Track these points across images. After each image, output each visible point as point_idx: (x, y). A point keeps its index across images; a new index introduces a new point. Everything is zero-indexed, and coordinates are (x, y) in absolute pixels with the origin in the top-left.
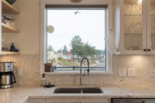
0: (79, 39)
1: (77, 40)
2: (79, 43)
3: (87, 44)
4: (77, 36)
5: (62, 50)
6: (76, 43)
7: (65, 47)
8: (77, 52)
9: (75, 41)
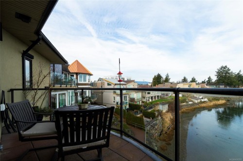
0: (227, 69)
1: (224, 71)
2: (227, 73)
3: (238, 74)
4: (224, 66)
5: (206, 81)
6: (222, 73)
7: (209, 78)
8: (223, 82)
9: (221, 72)
